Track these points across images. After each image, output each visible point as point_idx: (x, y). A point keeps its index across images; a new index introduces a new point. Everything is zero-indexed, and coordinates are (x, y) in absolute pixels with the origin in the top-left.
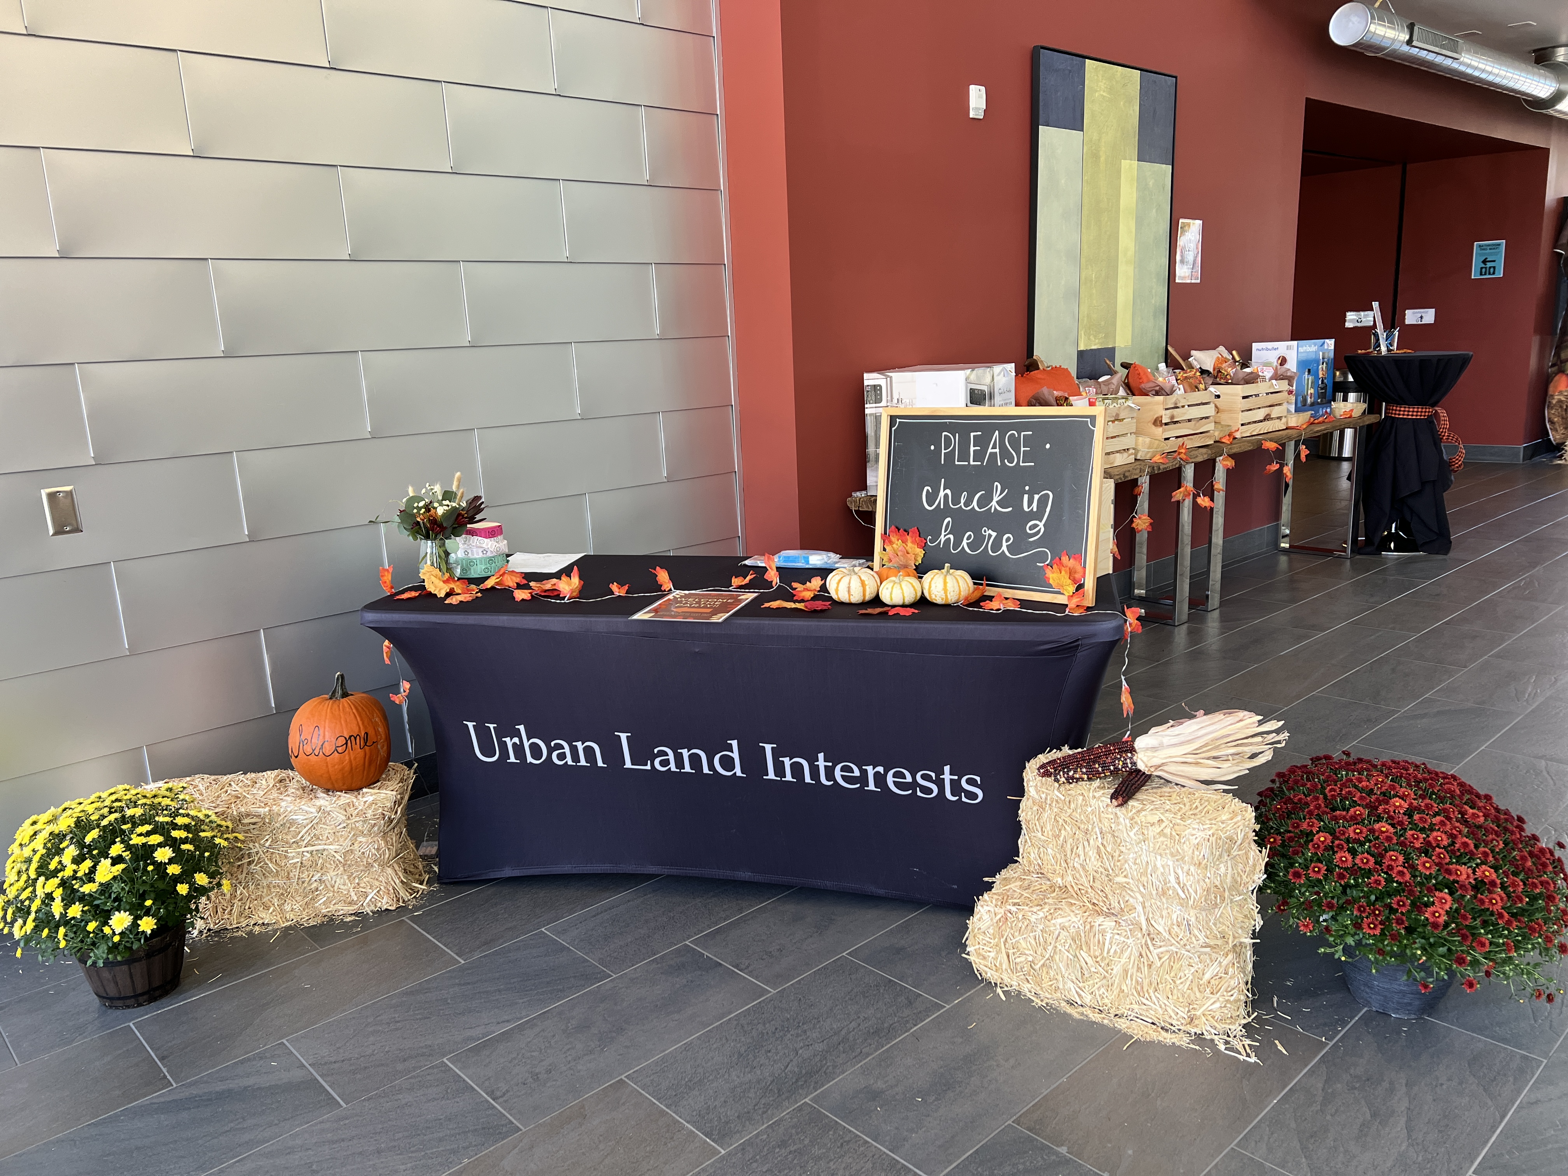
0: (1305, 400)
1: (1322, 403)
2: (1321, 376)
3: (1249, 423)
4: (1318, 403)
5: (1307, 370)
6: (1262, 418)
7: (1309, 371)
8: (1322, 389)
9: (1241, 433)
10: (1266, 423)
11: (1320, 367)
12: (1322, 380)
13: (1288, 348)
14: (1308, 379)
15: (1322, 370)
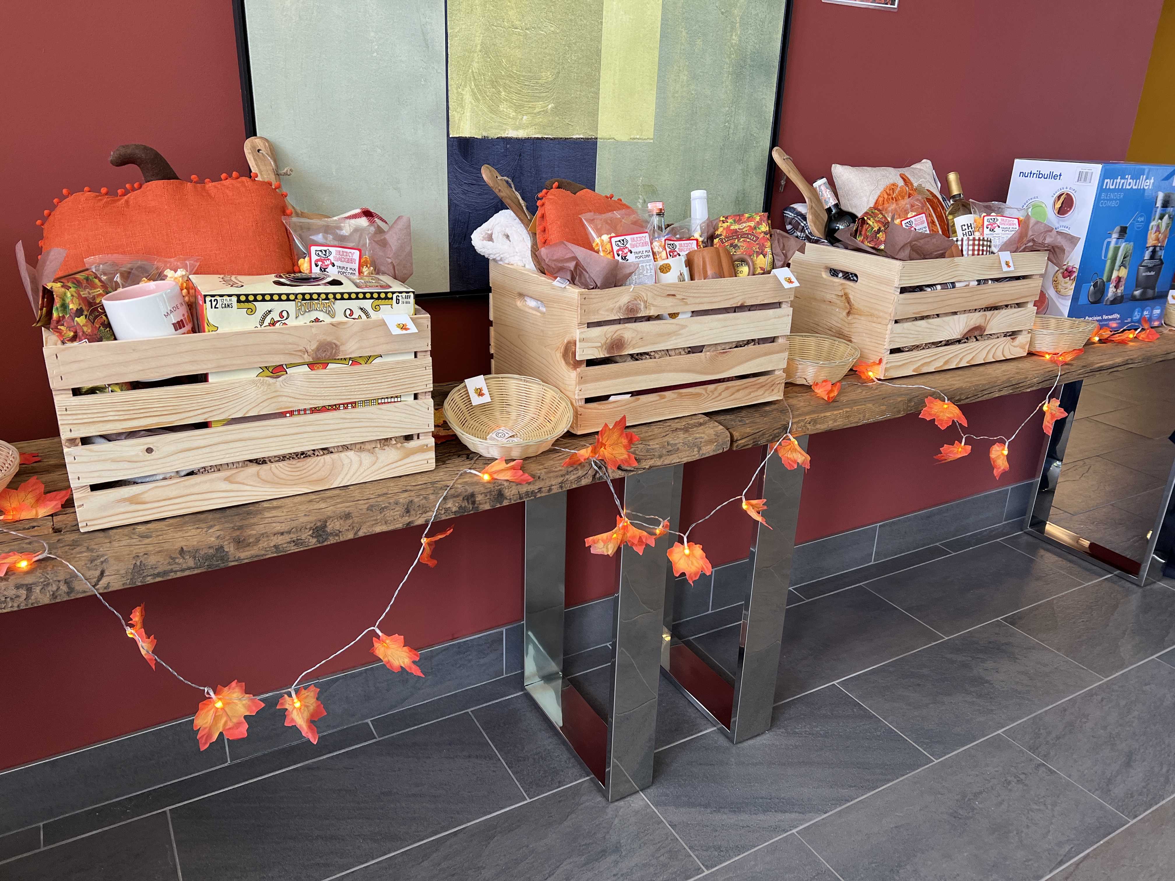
0: (1100, 290)
1: (1143, 298)
2: (1151, 241)
3: (916, 347)
4: (1134, 299)
5: (1117, 229)
6: (956, 336)
7: (1123, 231)
8: (1149, 269)
9: (886, 370)
10: (973, 344)
11: (1153, 223)
12: (1154, 252)
13: (1082, 177)
14: (1117, 249)
15: (1158, 230)
